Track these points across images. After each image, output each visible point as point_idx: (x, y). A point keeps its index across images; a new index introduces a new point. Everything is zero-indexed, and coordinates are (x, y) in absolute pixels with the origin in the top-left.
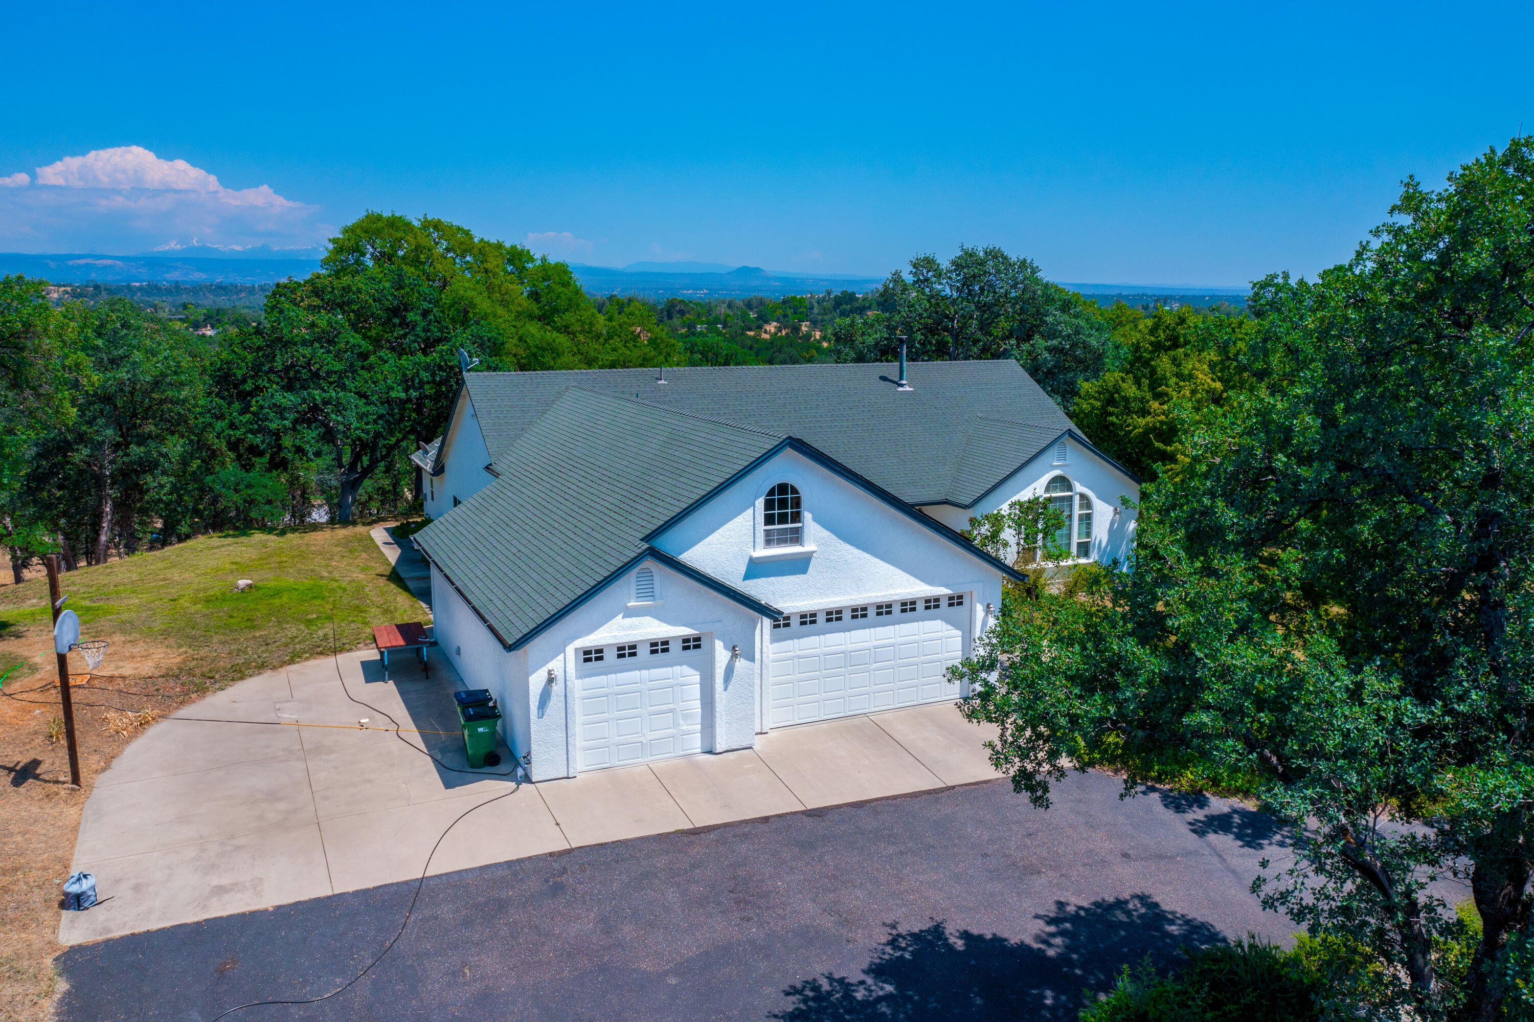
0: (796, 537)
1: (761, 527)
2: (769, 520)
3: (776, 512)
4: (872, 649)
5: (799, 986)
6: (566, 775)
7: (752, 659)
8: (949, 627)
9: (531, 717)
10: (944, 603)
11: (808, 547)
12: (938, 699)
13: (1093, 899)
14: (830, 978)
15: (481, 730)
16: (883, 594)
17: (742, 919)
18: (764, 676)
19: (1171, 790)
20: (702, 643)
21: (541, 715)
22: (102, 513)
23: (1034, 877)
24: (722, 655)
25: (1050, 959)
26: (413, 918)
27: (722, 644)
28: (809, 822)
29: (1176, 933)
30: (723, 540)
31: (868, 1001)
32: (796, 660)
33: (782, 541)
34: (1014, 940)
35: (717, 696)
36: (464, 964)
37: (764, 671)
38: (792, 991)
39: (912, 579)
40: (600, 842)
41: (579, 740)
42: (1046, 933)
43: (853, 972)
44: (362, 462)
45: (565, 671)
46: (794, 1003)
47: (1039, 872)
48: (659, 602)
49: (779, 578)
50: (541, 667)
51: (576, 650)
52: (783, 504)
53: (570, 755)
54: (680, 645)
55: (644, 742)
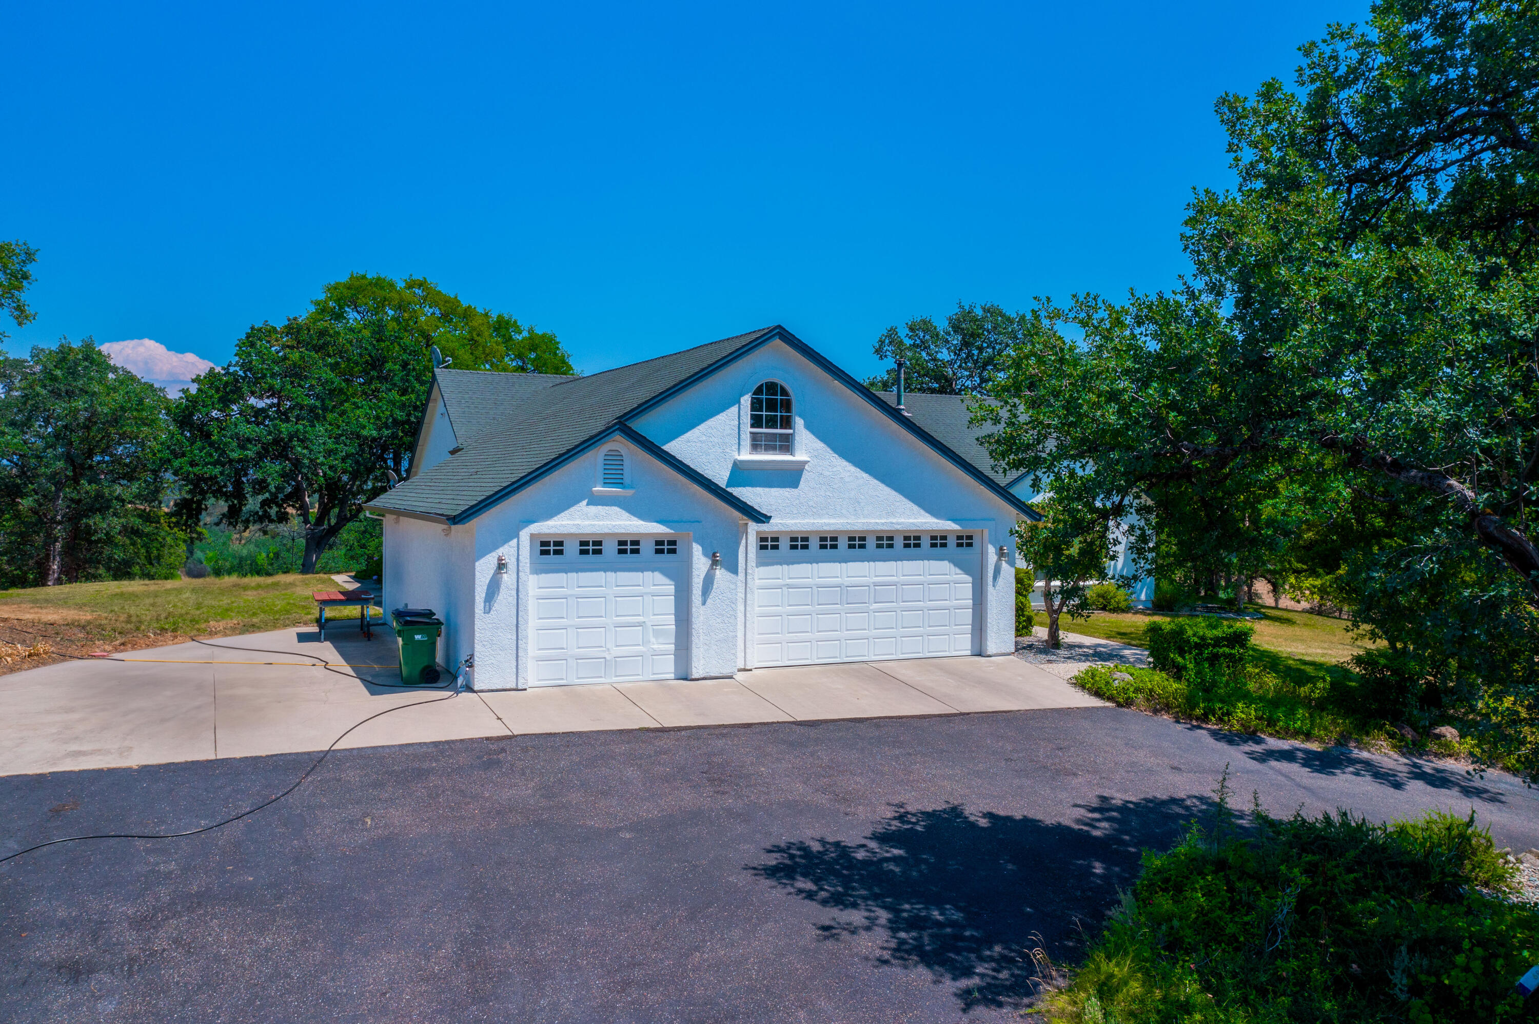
0: (786, 444)
1: (747, 429)
2: (756, 422)
3: (764, 413)
4: (872, 586)
5: (783, 845)
6: (514, 686)
7: (734, 570)
8: (958, 571)
9: (476, 610)
10: (952, 542)
11: (800, 456)
12: (947, 654)
13: (1142, 796)
14: (822, 841)
15: (418, 637)
16: (883, 521)
17: (715, 792)
18: (748, 602)
19: (1220, 730)
20: (678, 547)
21: (487, 611)
22: (49, 570)
23: (1070, 778)
24: (700, 563)
25: (1096, 838)
26: (310, 779)
27: (700, 548)
28: (798, 729)
29: (1247, 825)
30: (704, 438)
31: (872, 861)
32: (785, 589)
33: (769, 448)
34: (1049, 821)
35: (694, 610)
36: (366, 815)
37: (748, 595)
38: (777, 849)
39: (915, 508)
40: (549, 732)
41: (532, 647)
42: (1089, 818)
43: (851, 838)
44: (329, 520)
45: (518, 560)
46: (777, 859)
47: (1075, 774)
48: (629, 492)
49: (767, 490)
50: (490, 552)
51: (532, 536)
52: (772, 405)
53: (520, 662)
54: (653, 547)
55: (608, 658)
